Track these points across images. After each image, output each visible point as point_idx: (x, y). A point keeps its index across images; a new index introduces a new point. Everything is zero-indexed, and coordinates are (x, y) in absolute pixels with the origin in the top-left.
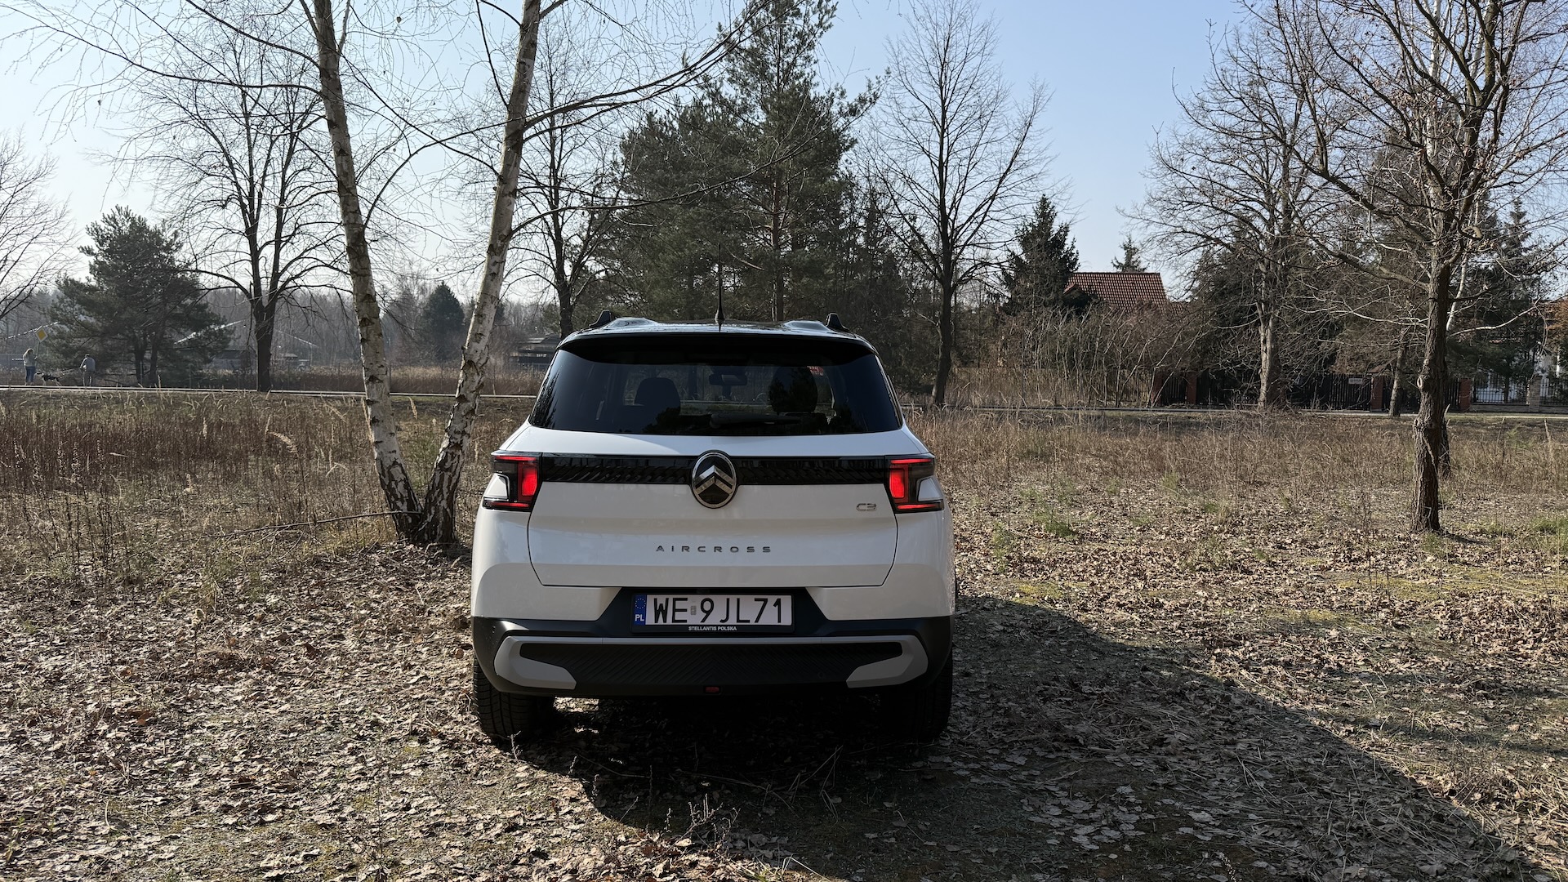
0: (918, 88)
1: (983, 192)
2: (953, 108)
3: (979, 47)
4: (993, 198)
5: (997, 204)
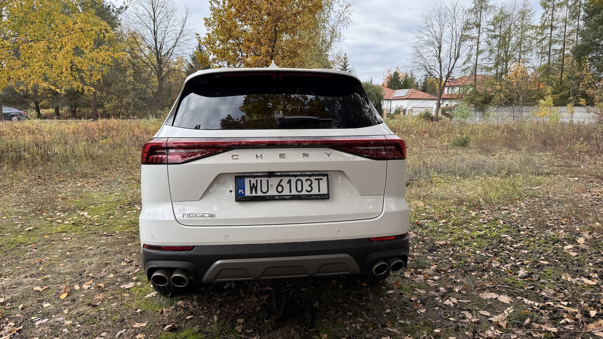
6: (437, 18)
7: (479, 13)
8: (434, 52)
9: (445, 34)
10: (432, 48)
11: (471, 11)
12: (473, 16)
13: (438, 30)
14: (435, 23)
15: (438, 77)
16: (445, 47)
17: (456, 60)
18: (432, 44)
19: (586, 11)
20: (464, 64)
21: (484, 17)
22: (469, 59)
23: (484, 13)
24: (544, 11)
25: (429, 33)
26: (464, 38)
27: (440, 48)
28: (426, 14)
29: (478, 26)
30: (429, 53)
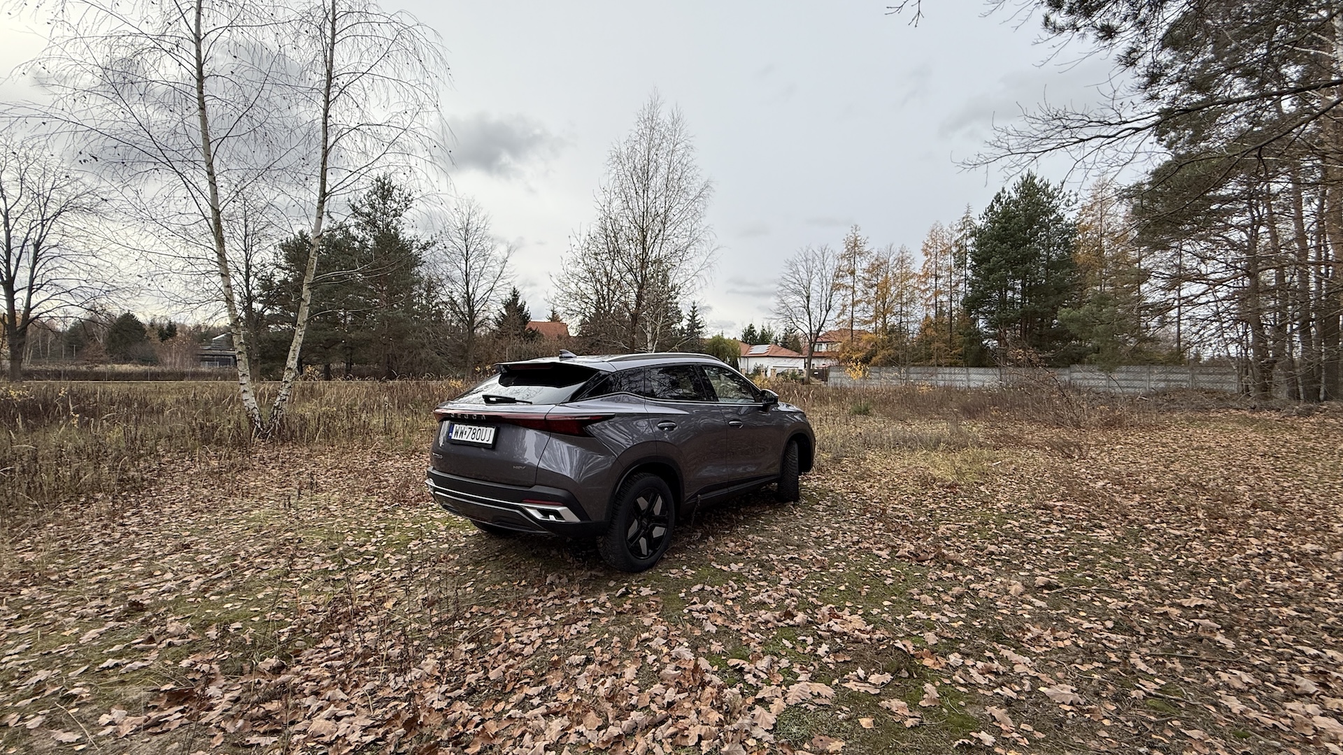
0: (455, 239)
1: (486, 287)
2: (472, 250)
3: (482, 226)
4: (492, 289)
5: (493, 294)
6: (804, 263)
7: (852, 260)
8: (802, 302)
9: (813, 282)
10: (798, 298)
12: (846, 263)
13: (805, 276)
14: (801, 269)
16: (815, 297)
17: (827, 311)
18: (798, 293)
19: (974, 259)
20: (839, 316)
21: (859, 264)
22: (843, 312)
24: (926, 259)
25: (795, 281)
26: (836, 287)
27: (808, 297)
28: (791, 259)
29: (853, 273)
30: (795, 301)
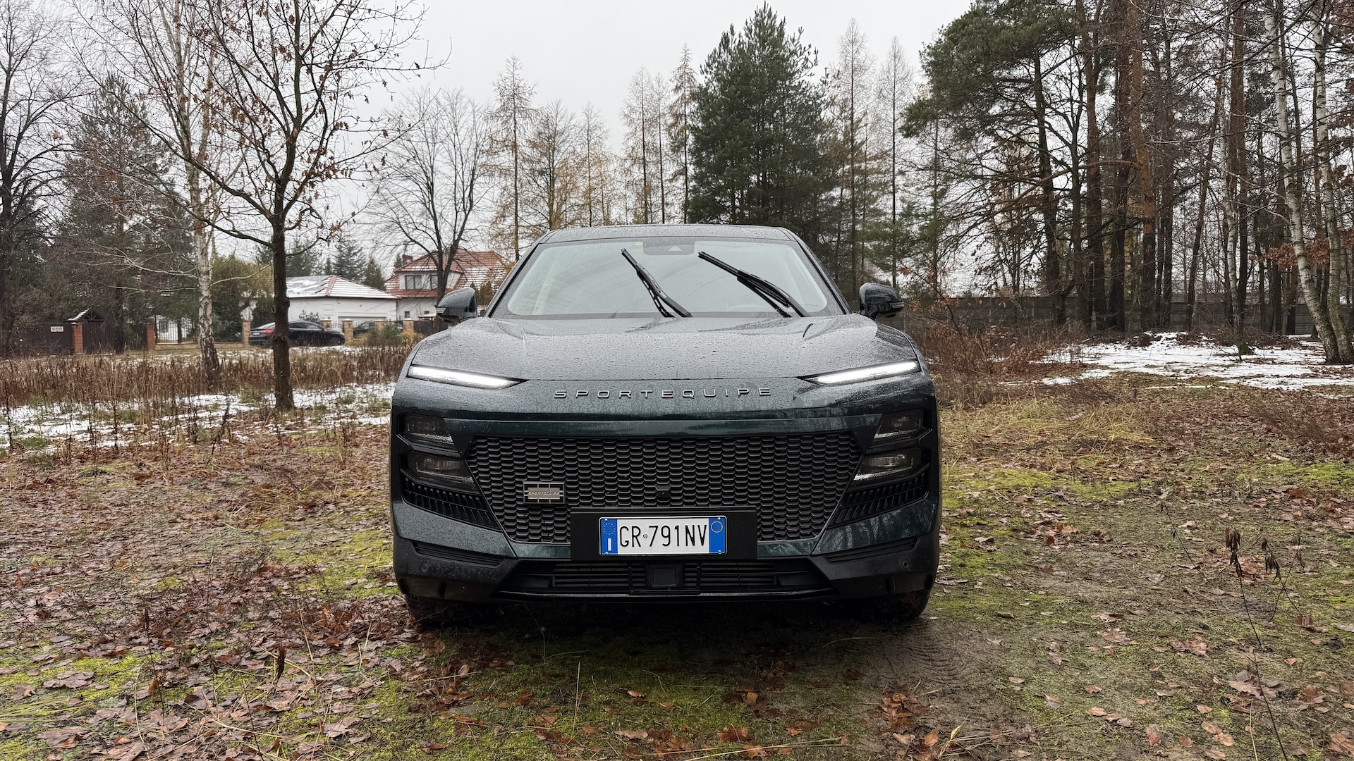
7: (512, 121)
8: (420, 194)
9: (438, 158)
10: (412, 186)
11: (493, 116)
12: (500, 127)
15: (433, 248)
16: (443, 187)
17: (467, 212)
18: (412, 176)
19: (697, 140)
21: (522, 130)
23: (520, 121)
24: (629, 130)
27: (430, 187)
29: (513, 145)
30: (409, 195)
